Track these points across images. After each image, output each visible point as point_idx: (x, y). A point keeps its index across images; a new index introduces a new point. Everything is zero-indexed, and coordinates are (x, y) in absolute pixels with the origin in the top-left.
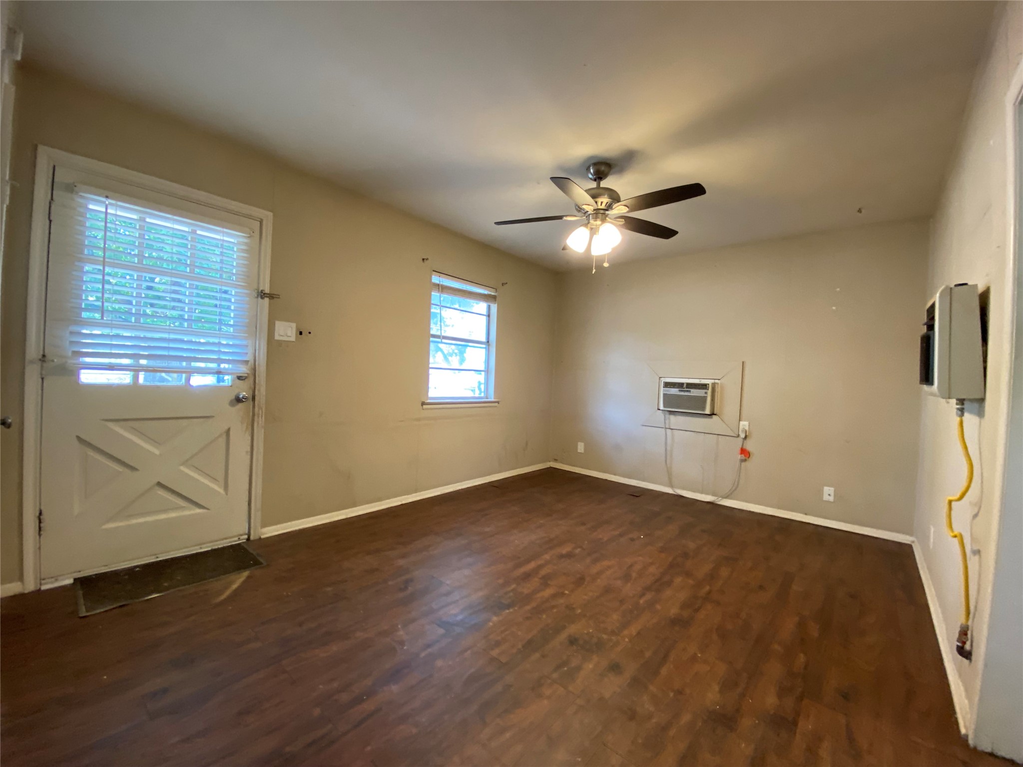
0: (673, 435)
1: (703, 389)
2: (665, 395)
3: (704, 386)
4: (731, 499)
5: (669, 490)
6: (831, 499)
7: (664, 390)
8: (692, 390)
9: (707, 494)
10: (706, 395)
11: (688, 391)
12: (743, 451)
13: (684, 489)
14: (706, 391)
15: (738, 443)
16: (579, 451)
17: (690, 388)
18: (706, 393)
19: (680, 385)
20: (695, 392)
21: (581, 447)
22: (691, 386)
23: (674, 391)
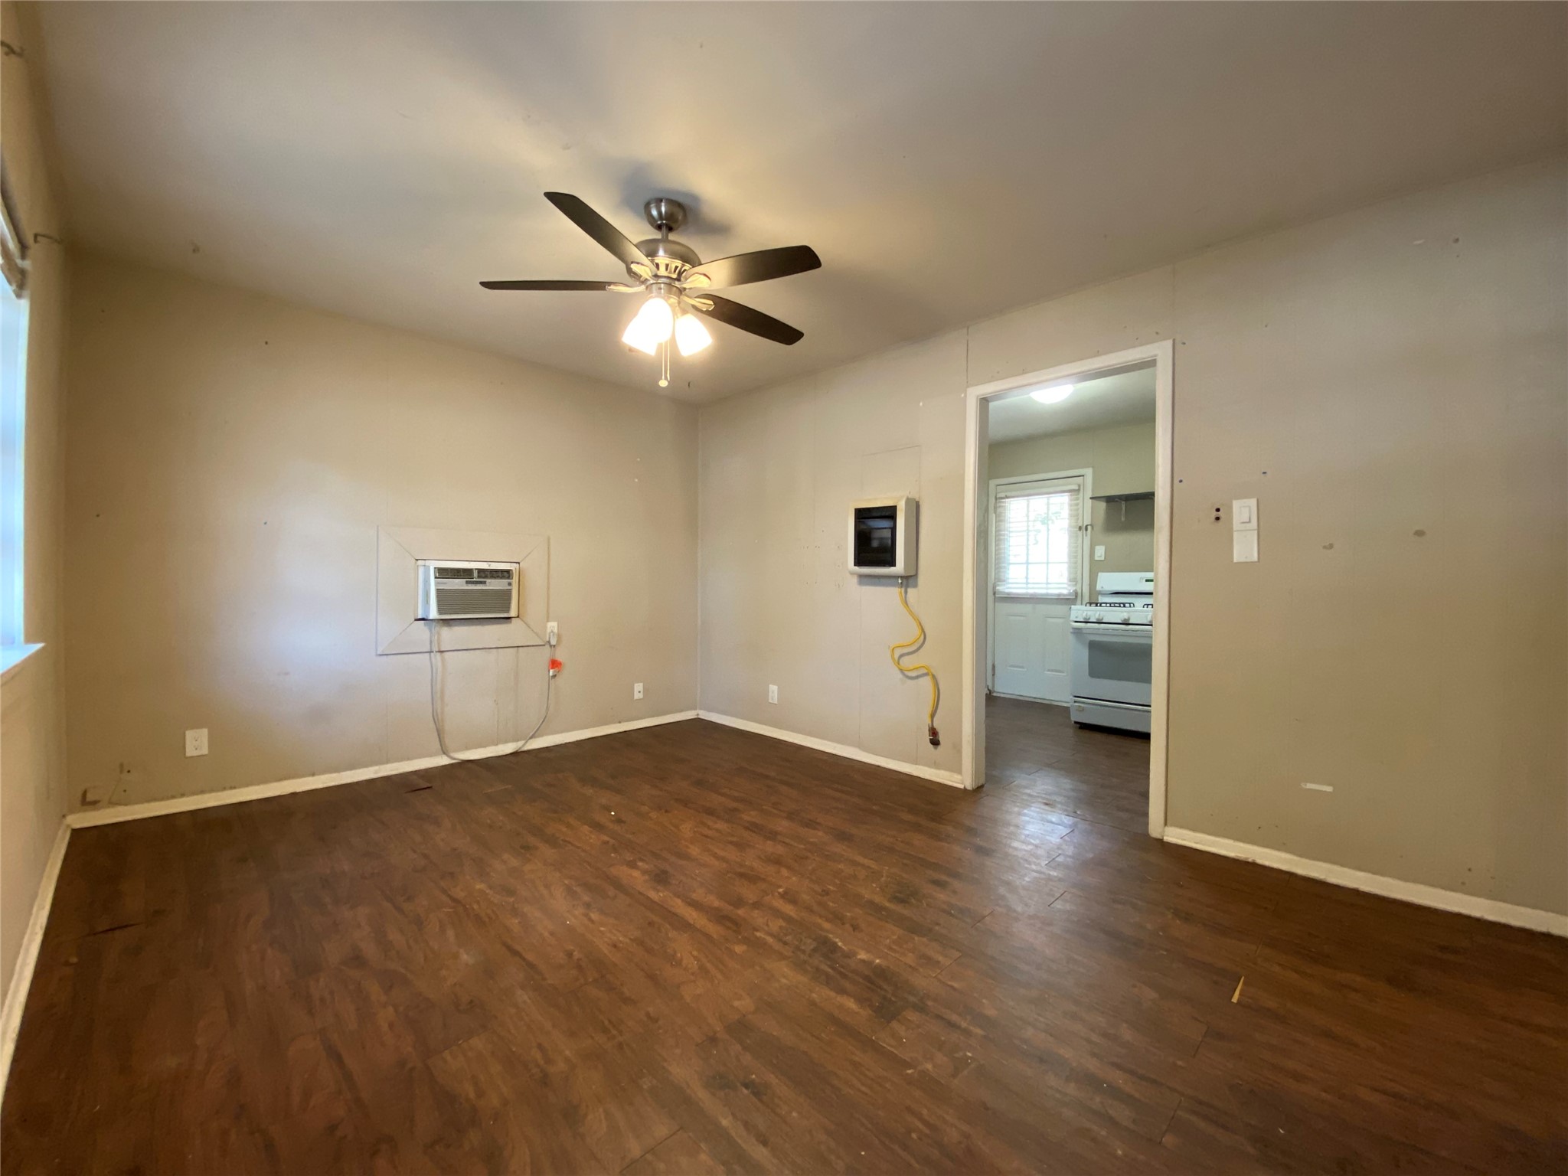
0: (443, 661)
1: (503, 577)
2: (438, 591)
3: (506, 574)
4: (541, 736)
5: (444, 761)
6: (641, 696)
7: (437, 584)
8: (488, 581)
9: (506, 742)
10: (509, 588)
11: (481, 583)
12: (555, 664)
13: (467, 748)
14: (509, 581)
15: (545, 654)
16: (190, 752)
17: (486, 577)
18: (510, 584)
19: (465, 573)
20: (494, 584)
21: (197, 743)
22: (484, 573)
23: (458, 584)
